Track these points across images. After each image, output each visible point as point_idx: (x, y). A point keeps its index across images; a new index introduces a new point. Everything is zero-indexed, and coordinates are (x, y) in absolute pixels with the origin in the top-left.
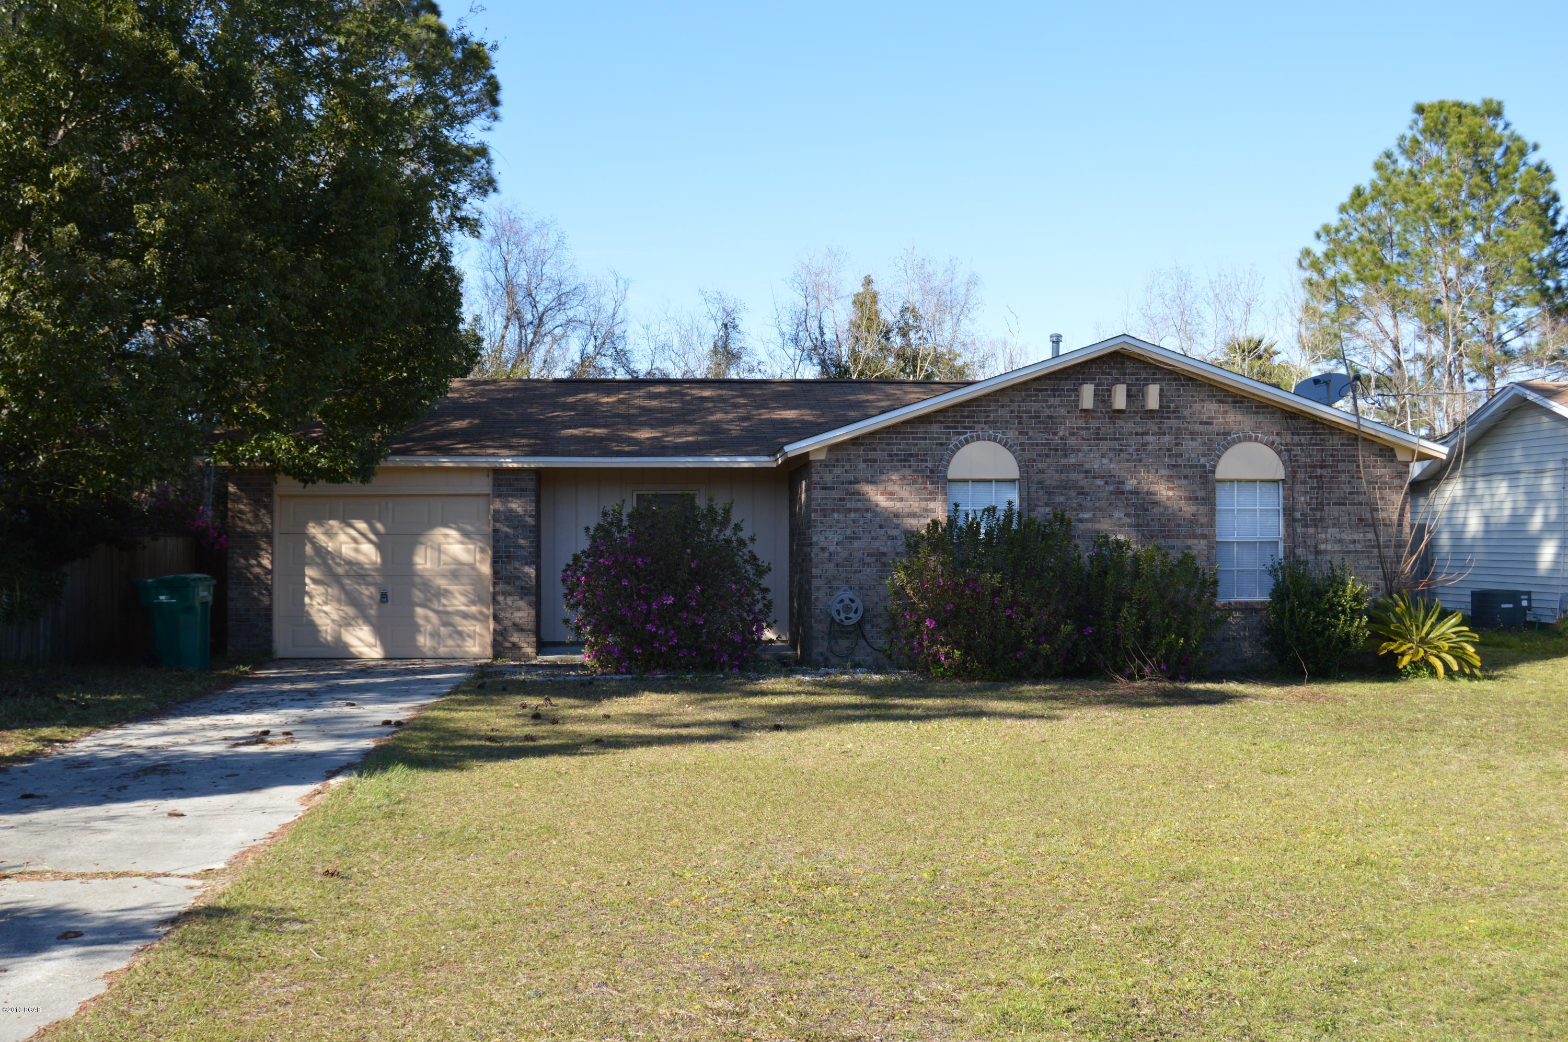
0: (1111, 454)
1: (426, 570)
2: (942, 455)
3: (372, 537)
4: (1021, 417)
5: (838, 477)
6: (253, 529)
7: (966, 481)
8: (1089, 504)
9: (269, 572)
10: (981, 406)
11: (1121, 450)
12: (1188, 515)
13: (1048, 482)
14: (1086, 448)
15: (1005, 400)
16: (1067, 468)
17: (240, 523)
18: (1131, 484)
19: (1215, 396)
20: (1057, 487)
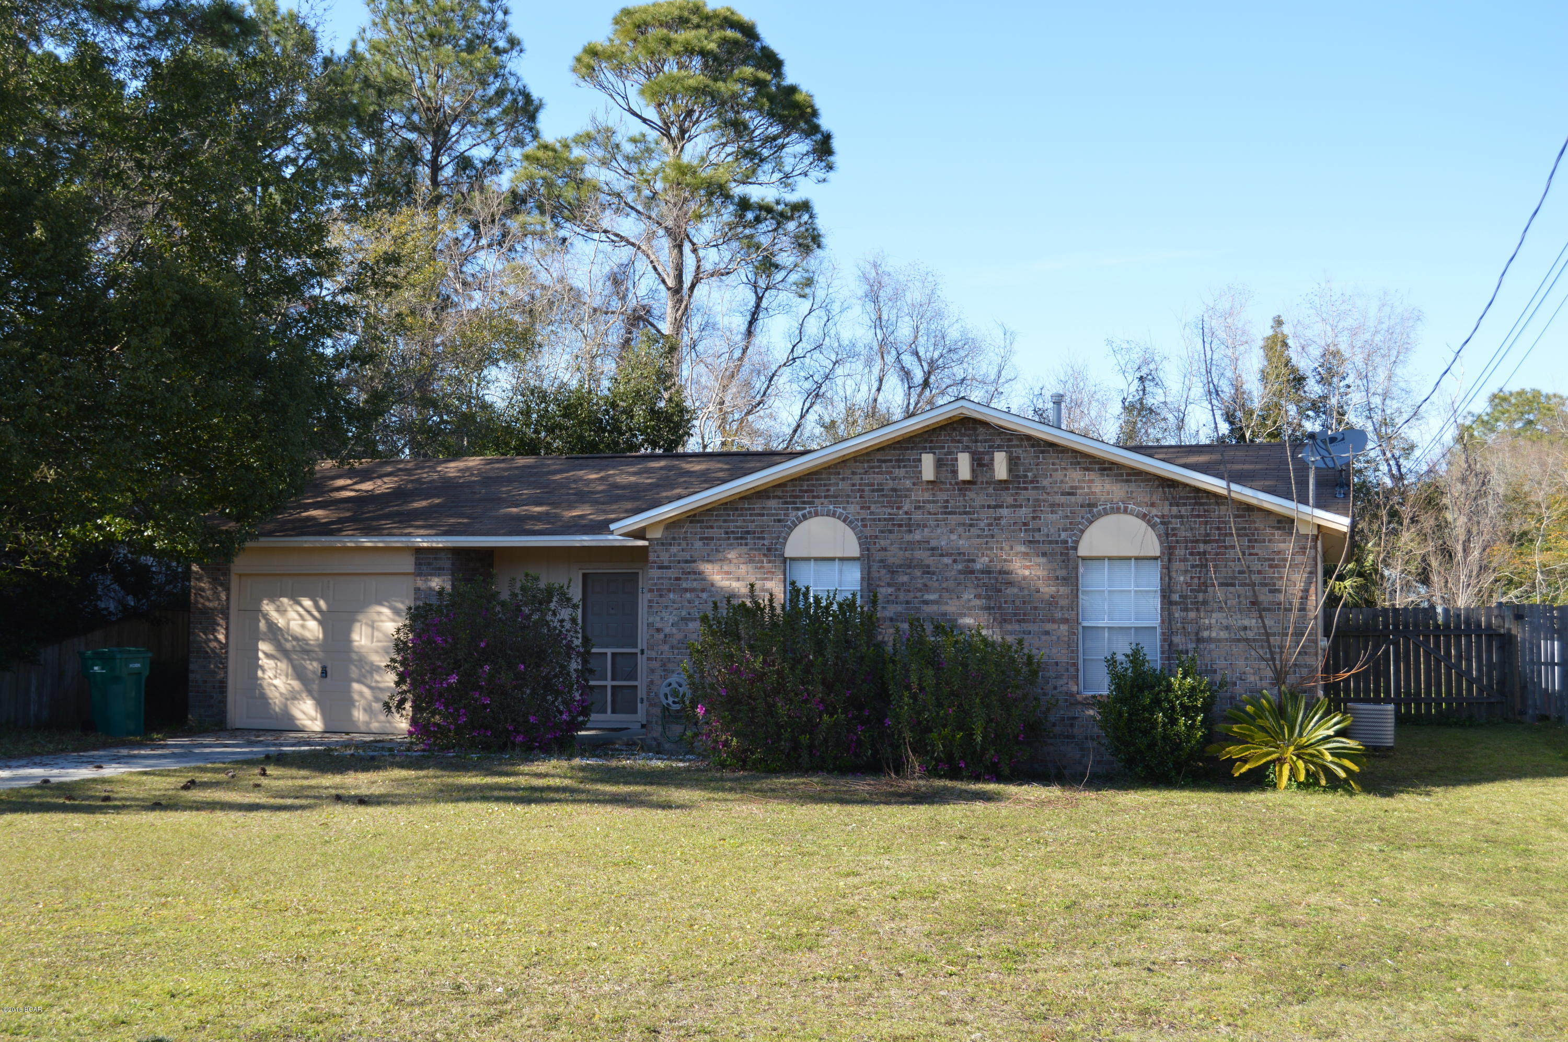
0: (960, 529)
1: (362, 646)
2: (780, 532)
3: (316, 614)
4: (863, 491)
5: (675, 555)
6: (210, 605)
7: (808, 559)
8: (936, 584)
9: (226, 646)
10: (821, 479)
11: (971, 525)
12: (1047, 597)
13: (891, 560)
14: (933, 523)
15: (848, 473)
16: (911, 545)
17: (202, 600)
18: (982, 562)
19: (1079, 463)
20: (900, 566)
